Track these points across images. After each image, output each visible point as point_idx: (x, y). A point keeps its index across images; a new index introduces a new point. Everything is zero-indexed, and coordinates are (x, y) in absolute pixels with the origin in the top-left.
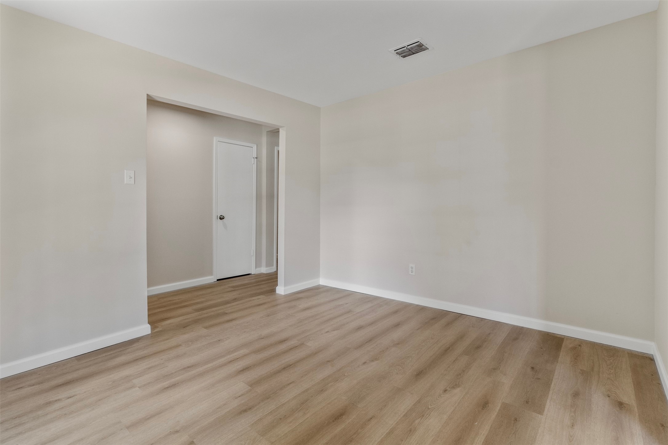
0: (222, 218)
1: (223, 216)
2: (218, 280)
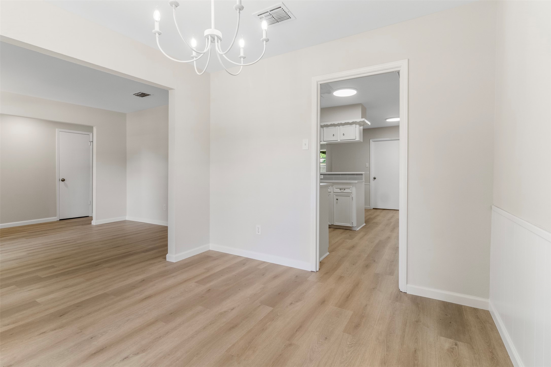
0: (63, 180)
1: (64, 179)
2: (60, 220)
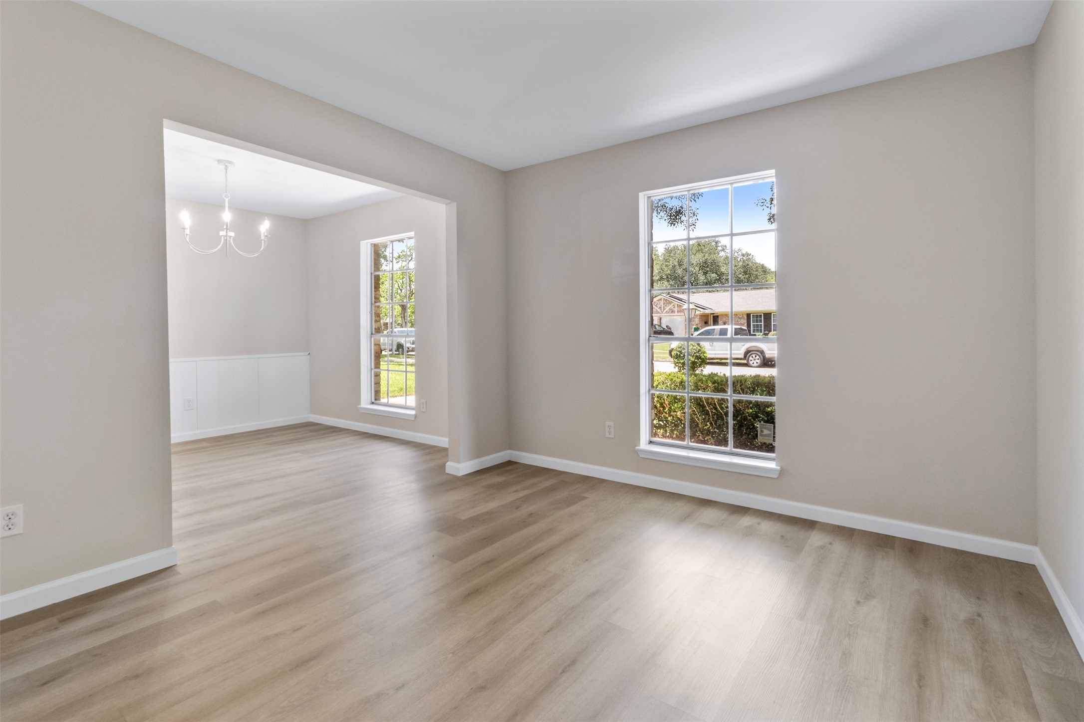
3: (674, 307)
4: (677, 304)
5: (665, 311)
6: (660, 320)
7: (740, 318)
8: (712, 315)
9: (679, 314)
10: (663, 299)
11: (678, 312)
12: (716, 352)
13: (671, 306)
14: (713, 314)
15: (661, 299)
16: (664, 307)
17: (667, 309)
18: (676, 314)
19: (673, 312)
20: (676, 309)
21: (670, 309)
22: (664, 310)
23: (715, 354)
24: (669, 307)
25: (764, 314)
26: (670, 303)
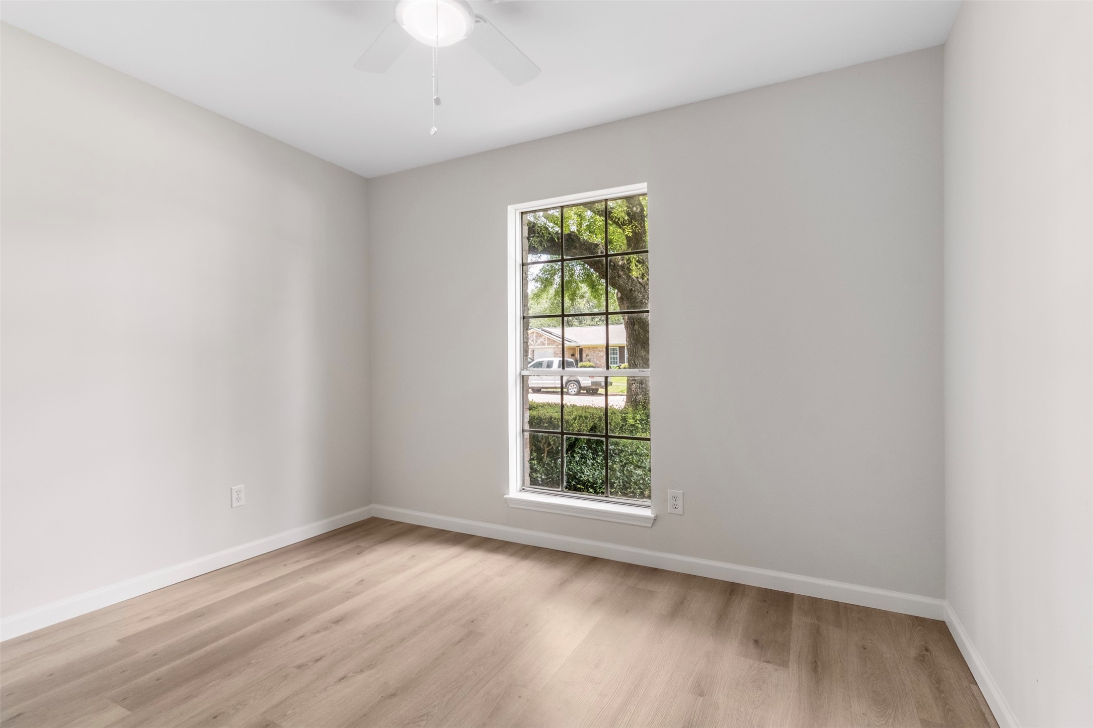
3: (545, 340)
4: (548, 338)
5: (538, 343)
6: (533, 352)
7: (600, 351)
8: (579, 348)
9: (549, 346)
10: (535, 333)
11: (548, 344)
12: (544, 382)
13: (542, 339)
14: (579, 346)
15: (533, 333)
16: (536, 340)
17: (539, 342)
18: (546, 346)
19: (544, 344)
20: (546, 342)
21: (541, 342)
22: (536, 342)
23: (543, 384)
24: (540, 340)
25: (620, 347)
26: (541, 336)
